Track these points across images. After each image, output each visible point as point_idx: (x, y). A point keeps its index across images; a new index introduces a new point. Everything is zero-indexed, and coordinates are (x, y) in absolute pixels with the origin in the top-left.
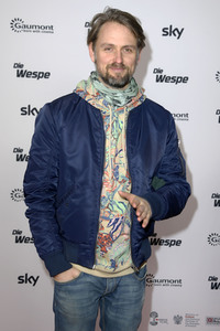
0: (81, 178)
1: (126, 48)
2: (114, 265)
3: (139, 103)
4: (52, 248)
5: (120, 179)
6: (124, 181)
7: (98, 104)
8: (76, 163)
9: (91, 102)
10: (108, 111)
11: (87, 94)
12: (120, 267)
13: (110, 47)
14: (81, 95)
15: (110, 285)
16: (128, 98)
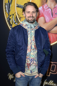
0: (22, 48)
1: (33, 12)
2: (31, 72)
3: (38, 28)
4: (14, 66)
5: (33, 49)
6: (34, 49)
7: (26, 28)
8: (20, 44)
9: (24, 27)
10: (29, 30)
11: (23, 25)
12: (33, 73)
13: (29, 12)
14: (21, 25)
15: (30, 78)
16: (35, 26)
